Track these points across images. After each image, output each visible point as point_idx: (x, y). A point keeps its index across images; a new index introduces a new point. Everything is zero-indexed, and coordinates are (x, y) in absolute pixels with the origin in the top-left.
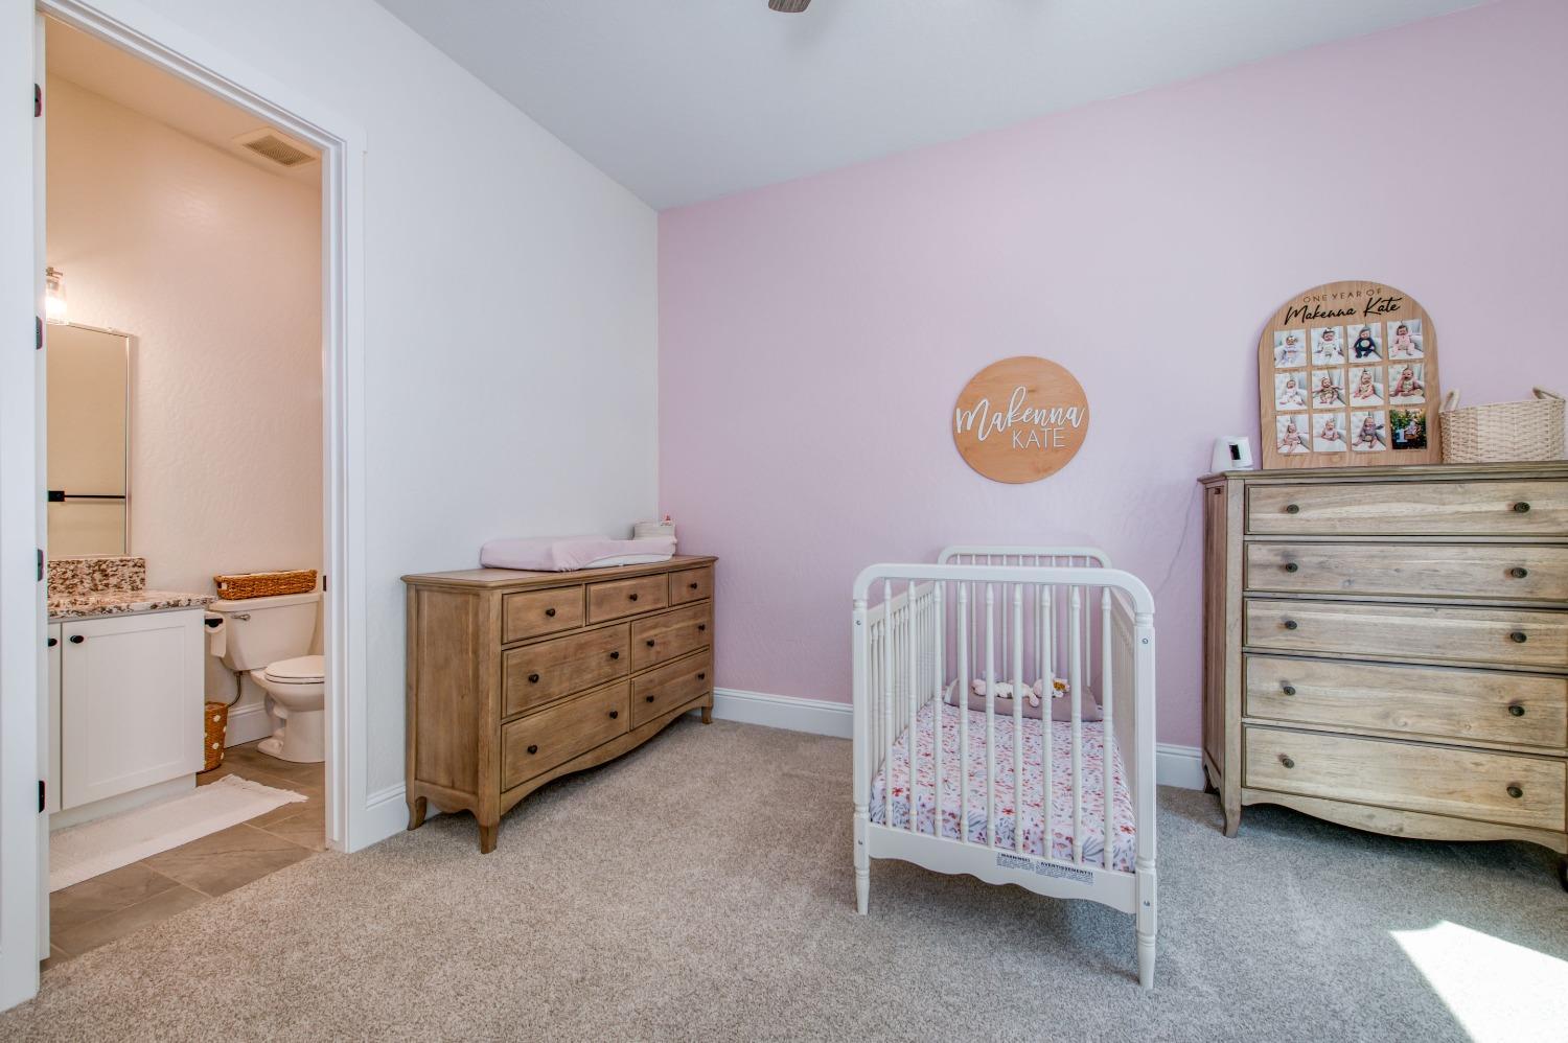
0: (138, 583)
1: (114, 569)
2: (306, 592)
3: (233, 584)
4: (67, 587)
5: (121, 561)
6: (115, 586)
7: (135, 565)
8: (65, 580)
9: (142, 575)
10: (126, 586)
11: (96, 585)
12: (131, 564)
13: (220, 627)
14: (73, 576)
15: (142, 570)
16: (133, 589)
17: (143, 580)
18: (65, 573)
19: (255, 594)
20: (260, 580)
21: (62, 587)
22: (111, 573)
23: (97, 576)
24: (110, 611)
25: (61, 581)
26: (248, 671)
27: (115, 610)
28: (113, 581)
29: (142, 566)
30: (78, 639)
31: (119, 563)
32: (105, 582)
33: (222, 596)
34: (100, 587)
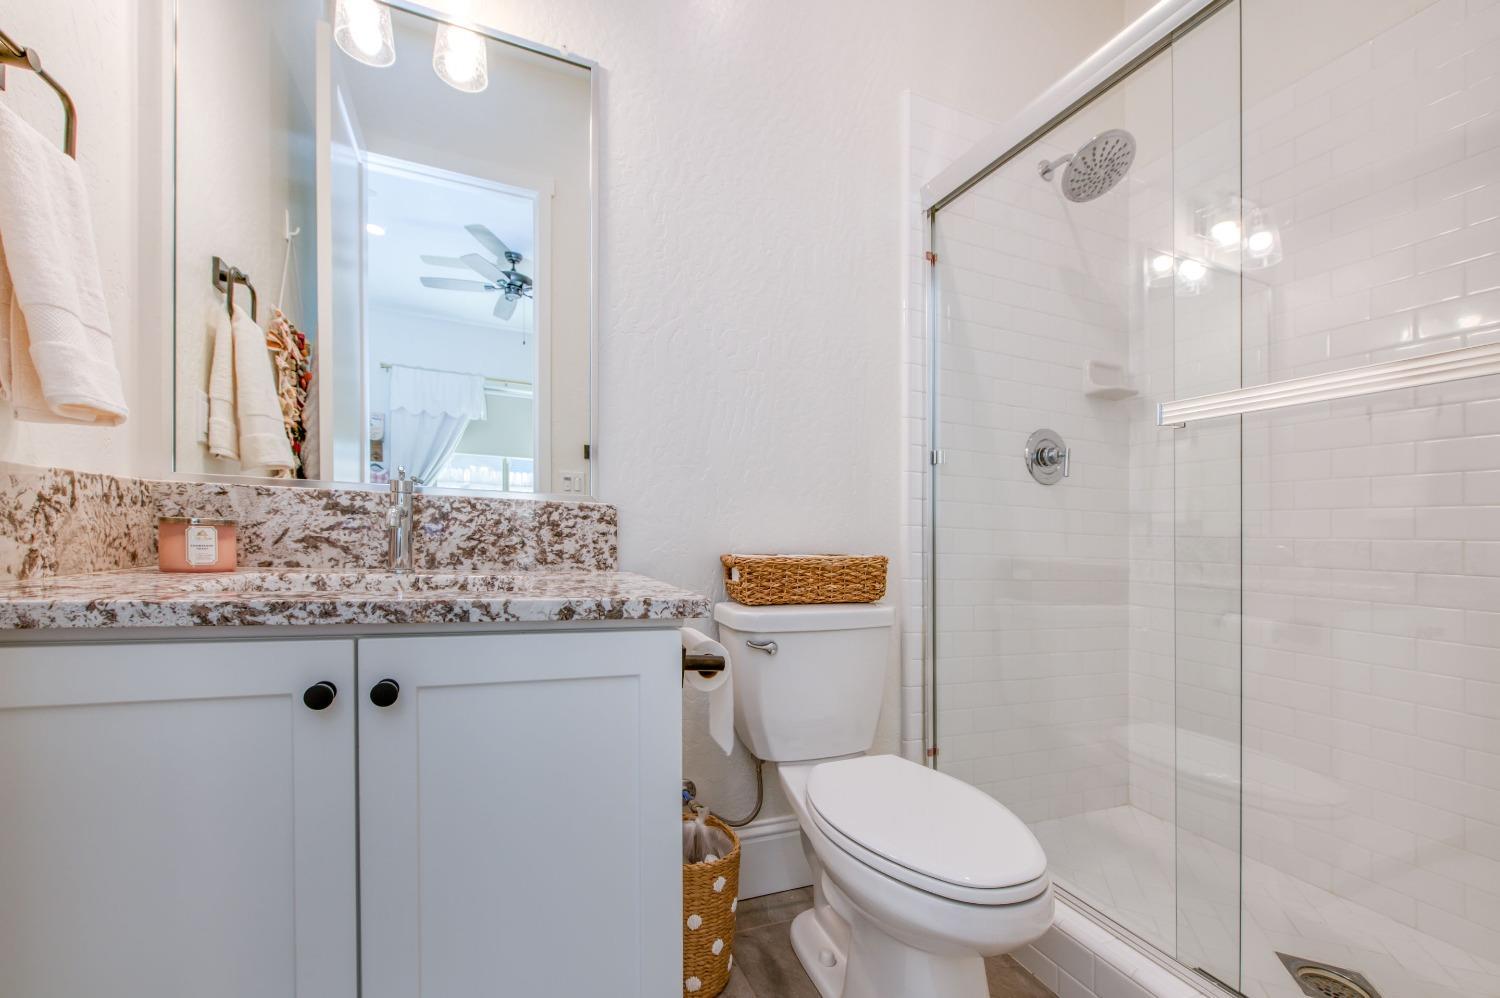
0: (607, 555)
1: (571, 523)
2: (869, 601)
3: (750, 569)
4: (502, 552)
5: (581, 508)
6: (573, 557)
7: (601, 520)
8: (500, 536)
9: (612, 540)
10: (589, 559)
11: (543, 552)
12: (596, 515)
13: (721, 677)
14: (510, 531)
15: (612, 529)
16: (599, 567)
17: (614, 549)
18: (498, 523)
19: (786, 596)
20: (797, 566)
21: (493, 551)
22: (566, 531)
23: (546, 534)
24: (464, 616)
25: (492, 538)
26: (775, 764)
27: (475, 615)
28: (569, 546)
29: (612, 522)
30: (385, 694)
31: (576, 512)
32: (557, 547)
33: (734, 595)
34: (551, 557)
